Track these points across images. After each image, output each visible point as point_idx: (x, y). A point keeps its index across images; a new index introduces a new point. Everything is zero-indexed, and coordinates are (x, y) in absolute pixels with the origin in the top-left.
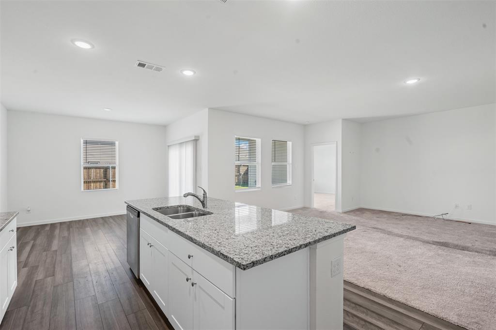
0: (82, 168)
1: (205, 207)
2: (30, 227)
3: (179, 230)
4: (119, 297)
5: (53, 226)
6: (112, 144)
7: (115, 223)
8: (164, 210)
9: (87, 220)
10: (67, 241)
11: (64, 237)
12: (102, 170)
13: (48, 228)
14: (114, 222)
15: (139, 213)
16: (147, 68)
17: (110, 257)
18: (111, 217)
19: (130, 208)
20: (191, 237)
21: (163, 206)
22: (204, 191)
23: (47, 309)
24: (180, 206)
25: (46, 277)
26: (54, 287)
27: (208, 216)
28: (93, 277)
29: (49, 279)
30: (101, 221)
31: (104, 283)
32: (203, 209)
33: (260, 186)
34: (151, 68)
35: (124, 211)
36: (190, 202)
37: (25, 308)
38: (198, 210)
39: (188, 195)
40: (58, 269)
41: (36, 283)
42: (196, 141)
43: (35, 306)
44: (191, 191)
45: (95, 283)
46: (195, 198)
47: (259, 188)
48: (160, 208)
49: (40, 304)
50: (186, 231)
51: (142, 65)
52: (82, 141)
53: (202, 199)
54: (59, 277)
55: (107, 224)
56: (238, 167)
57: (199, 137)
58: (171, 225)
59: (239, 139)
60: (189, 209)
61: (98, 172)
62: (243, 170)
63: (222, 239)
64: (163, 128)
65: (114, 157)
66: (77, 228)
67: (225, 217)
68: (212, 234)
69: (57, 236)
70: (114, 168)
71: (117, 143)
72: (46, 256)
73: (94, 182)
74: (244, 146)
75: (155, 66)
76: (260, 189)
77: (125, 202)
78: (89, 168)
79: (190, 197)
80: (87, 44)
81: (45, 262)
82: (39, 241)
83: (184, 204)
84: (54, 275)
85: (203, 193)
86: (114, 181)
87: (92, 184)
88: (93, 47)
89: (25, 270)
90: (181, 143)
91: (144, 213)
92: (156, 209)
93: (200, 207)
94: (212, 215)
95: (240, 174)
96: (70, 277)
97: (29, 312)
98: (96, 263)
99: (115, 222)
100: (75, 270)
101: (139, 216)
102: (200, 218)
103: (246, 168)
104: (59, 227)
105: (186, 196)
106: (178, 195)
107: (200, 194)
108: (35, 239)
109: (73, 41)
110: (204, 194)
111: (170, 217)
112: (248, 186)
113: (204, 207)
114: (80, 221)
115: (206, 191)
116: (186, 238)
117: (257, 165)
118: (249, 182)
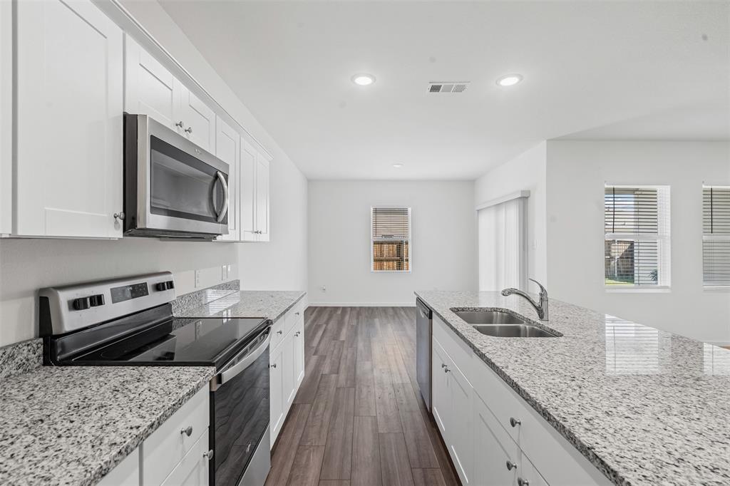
0: (372, 244)
1: (545, 318)
2: (326, 308)
3: (493, 361)
4: (405, 432)
5: (344, 309)
6: (403, 212)
7: (407, 318)
8: (468, 314)
9: (377, 308)
10: (354, 332)
11: (352, 326)
12: (395, 246)
13: (339, 312)
14: (405, 316)
15: (431, 312)
16: (443, 91)
17: (397, 365)
18: (402, 308)
19: (419, 300)
20: (517, 385)
21: (467, 306)
22: (541, 287)
23: (327, 416)
24: (496, 310)
25: (331, 372)
26: (337, 388)
27: (551, 339)
28: (376, 390)
29: (334, 376)
30: (391, 312)
31: (388, 402)
32: (539, 321)
33: (668, 284)
34: (448, 89)
35: (413, 304)
36: (513, 304)
37: (308, 406)
38: (529, 321)
39: (509, 293)
40: (343, 367)
41: (322, 377)
42: (524, 199)
43: (317, 407)
44: (515, 285)
45: (377, 398)
46: (522, 298)
47: (666, 287)
48: (463, 310)
49: (322, 405)
50: (507, 367)
51: (435, 89)
52: (372, 209)
53: (537, 301)
54: (342, 376)
55: (399, 318)
56: (609, 244)
57: (529, 192)
58: (478, 346)
59: (614, 191)
60: (511, 317)
61: (391, 248)
62: (618, 251)
63: (592, 410)
64: (470, 184)
65: (406, 229)
66: (367, 317)
67: (593, 350)
68: (564, 386)
69: (346, 324)
70: (407, 243)
71: (410, 209)
72: (335, 345)
73: (387, 260)
74: (628, 203)
75: (455, 84)
76: (667, 291)
77: (415, 293)
78: (382, 243)
79: (513, 296)
80: (368, 78)
81: (332, 354)
82: (330, 326)
83: (503, 306)
84: (338, 373)
85: (539, 290)
86: (407, 260)
87: (385, 263)
88: (374, 80)
89: (314, 359)
90: (498, 206)
91: (438, 314)
92: (456, 311)
93: (534, 316)
94: (562, 339)
95: (612, 258)
96: (354, 381)
97: (311, 413)
98: (381, 370)
99: (407, 315)
100: (358, 372)
101: (430, 317)
102: (533, 340)
103: (627, 246)
104: (349, 313)
105: (507, 293)
106: (493, 289)
107: (535, 293)
108: (327, 323)
109: (353, 79)
110: (541, 294)
111: (478, 329)
112: (632, 281)
113: (541, 317)
114: (369, 308)
115: (545, 288)
116: (506, 381)
117: (658, 241)
118: (636, 275)
